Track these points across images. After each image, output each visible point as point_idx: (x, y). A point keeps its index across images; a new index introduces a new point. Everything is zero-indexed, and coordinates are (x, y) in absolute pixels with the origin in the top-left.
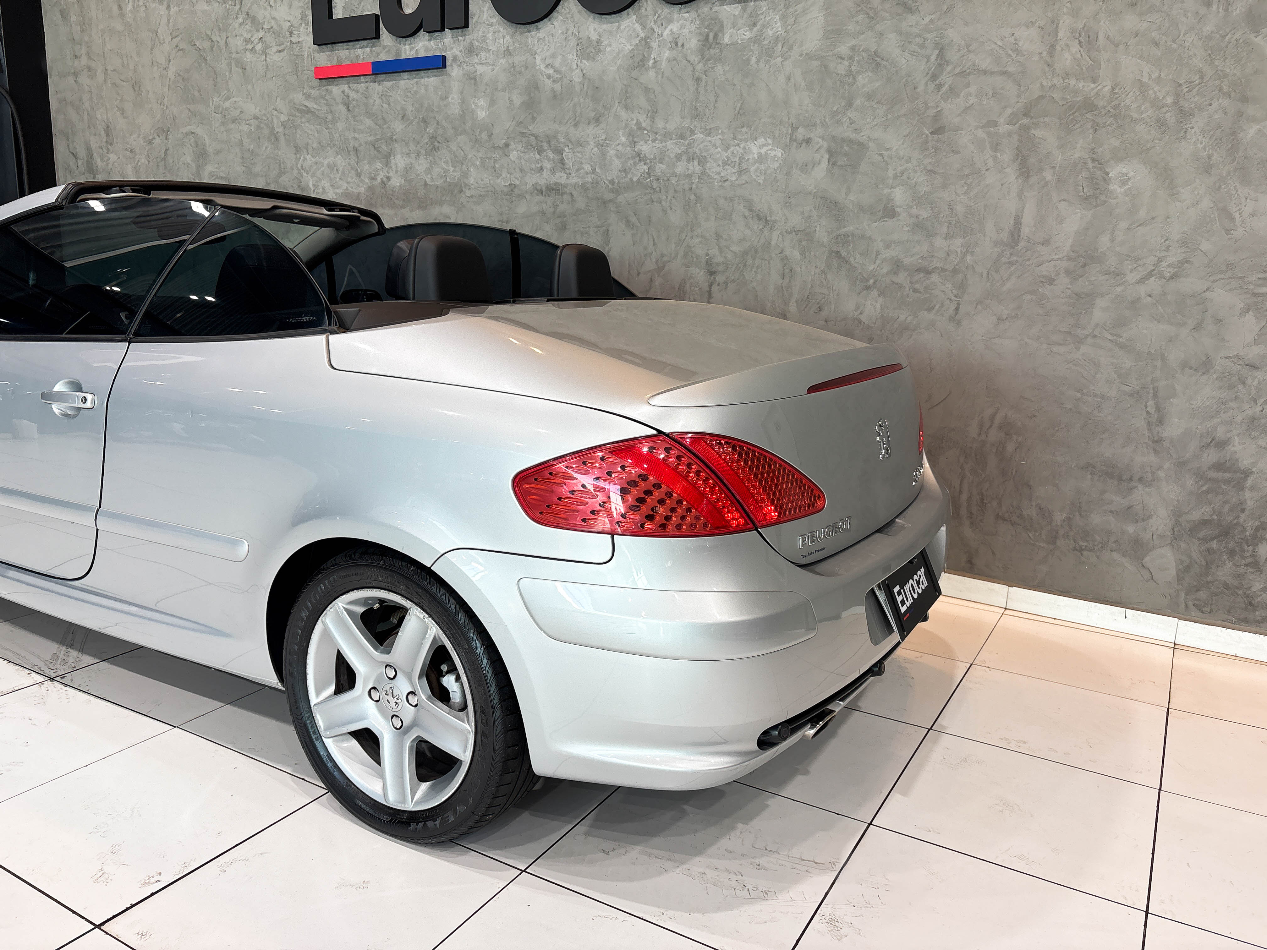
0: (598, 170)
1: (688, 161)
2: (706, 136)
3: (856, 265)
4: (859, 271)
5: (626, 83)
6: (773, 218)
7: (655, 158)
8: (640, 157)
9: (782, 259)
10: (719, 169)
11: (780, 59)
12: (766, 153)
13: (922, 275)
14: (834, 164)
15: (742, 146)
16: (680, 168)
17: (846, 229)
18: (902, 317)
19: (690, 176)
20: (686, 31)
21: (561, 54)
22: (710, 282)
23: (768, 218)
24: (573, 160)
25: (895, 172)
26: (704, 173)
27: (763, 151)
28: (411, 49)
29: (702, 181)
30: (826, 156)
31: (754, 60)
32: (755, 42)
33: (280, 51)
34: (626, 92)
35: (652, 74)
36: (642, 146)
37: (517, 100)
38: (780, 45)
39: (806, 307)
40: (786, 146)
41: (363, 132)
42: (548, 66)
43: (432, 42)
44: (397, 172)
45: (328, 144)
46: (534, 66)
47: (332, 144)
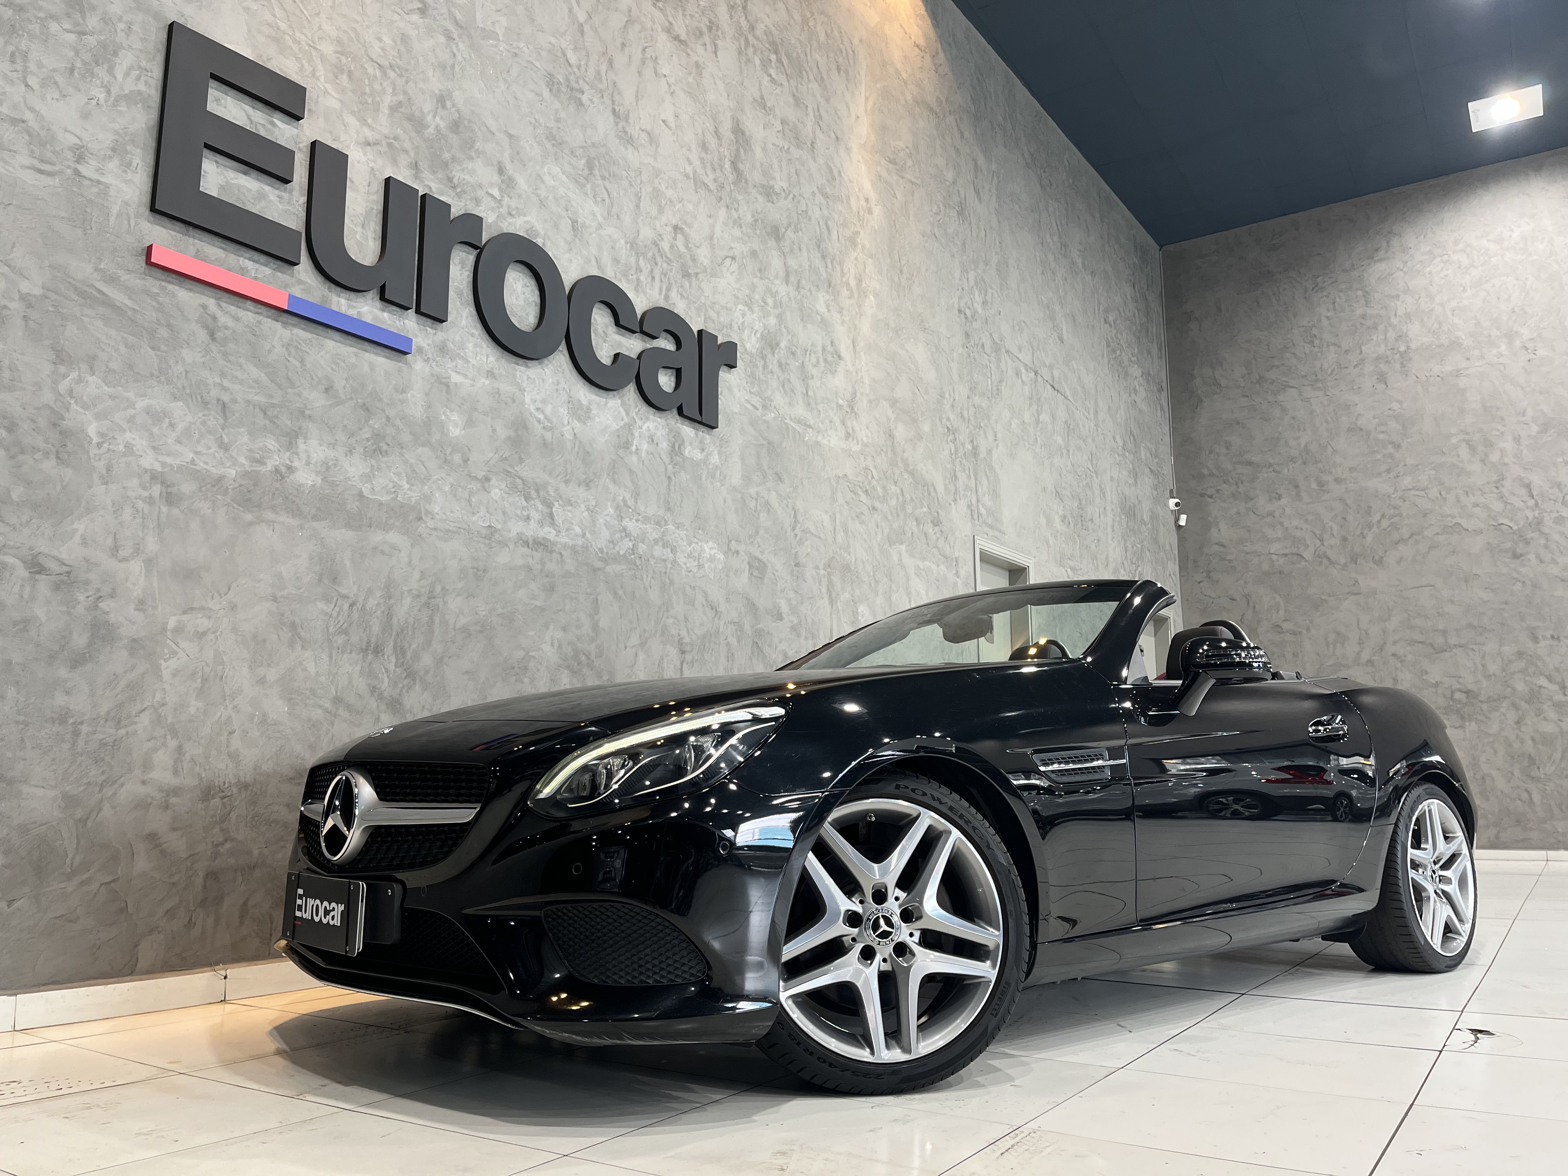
0: (588, 535)
1: (663, 546)
5: (613, 457)
8: (626, 533)
9: (727, 645)
10: (685, 560)
11: (719, 483)
12: (714, 555)
14: (751, 574)
15: (700, 544)
16: (658, 551)
17: (760, 626)
20: (659, 433)
21: (551, 404)
23: (718, 609)
24: (563, 518)
26: (675, 562)
27: (712, 552)
28: (349, 307)
32: (703, 464)
34: (614, 466)
35: (634, 458)
36: (627, 522)
38: (719, 474)
40: (725, 552)
41: (241, 382)
42: (538, 409)
43: (386, 315)
44: (308, 463)
45: (152, 375)
46: (523, 403)
47: (163, 379)
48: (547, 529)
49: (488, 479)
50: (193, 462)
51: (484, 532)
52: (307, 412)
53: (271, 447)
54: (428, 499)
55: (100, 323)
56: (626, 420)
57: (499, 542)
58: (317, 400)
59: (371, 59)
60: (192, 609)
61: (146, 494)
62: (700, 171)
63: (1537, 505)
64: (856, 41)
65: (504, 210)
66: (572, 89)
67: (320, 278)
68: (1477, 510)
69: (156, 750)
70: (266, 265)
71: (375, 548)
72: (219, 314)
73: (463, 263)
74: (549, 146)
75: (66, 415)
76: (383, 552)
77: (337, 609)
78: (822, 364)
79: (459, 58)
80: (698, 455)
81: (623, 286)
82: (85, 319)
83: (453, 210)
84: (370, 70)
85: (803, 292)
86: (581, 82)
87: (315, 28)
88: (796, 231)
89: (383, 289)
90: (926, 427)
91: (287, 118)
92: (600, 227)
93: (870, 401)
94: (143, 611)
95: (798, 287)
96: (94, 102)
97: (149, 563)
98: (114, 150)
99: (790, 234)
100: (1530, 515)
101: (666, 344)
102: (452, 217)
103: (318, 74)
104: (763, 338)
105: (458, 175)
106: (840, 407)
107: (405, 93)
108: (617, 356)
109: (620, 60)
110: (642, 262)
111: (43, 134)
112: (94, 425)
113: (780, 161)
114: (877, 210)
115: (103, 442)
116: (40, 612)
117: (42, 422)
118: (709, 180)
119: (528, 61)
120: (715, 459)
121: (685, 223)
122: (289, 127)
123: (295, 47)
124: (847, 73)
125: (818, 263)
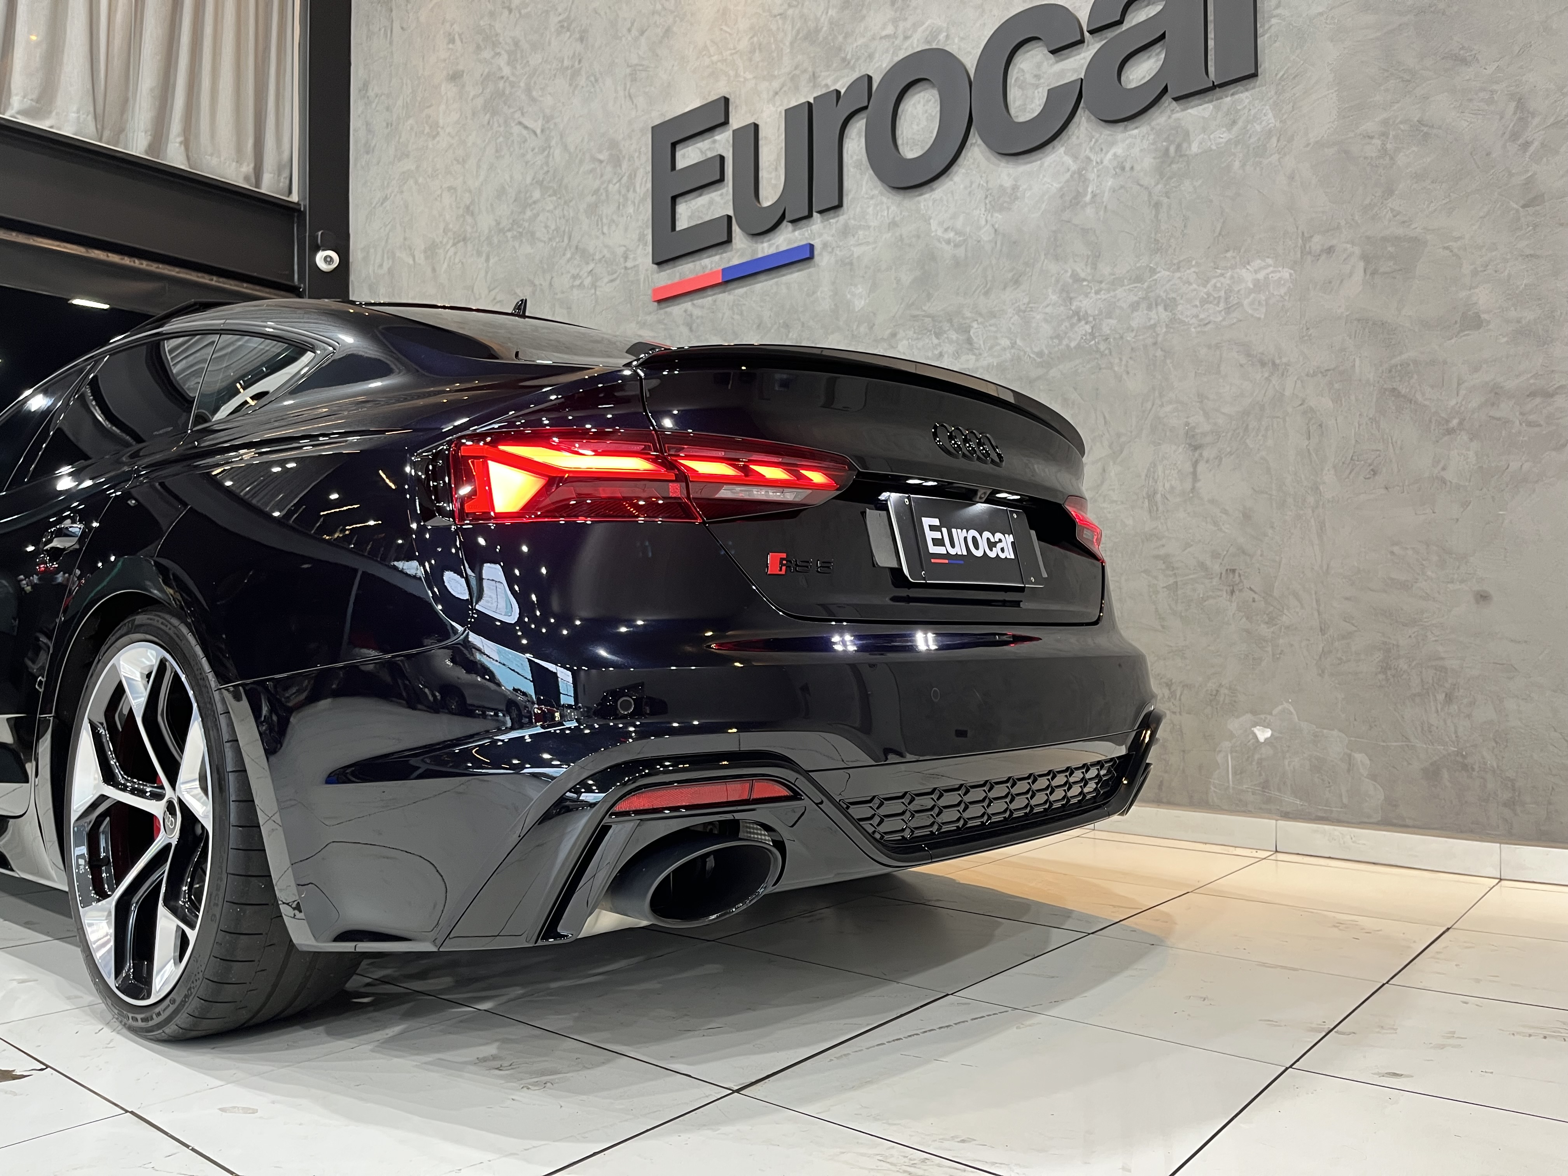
0: (1019, 342)
1: (1149, 308)
2: (1173, 273)
3: (1427, 403)
4: (1433, 410)
5: (1054, 228)
6: (1284, 360)
7: (1101, 312)
8: (1079, 316)
9: (1305, 413)
10: (1195, 311)
11: (1276, 156)
12: (1266, 278)
13: (1538, 400)
14: (1373, 274)
15: (1228, 275)
16: (1138, 319)
17: (1404, 356)
18: (1514, 466)
19: (1153, 327)
20: (1136, 151)
21: (964, 212)
22: (1194, 459)
23: (1277, 361)
24: (985, 336)
25: (1472, 267)
26: (1174, 320)
27: (1261, 276)
28: (770, 246)
29: (1172, 330)
30: (1362, 264)
31: (1237, 164)
32: (1237, 143)
33: (612, 281)
34: (1055, 239)
35: (1090, 211)
36: (1081, 301)
37: (906, 278)
38: (1274, 140)
39: (1350, 473)
40: (1295, 262)
42: (947, 229)
46: (929, 233)
48: (964, 358)
49: (894, 335)
56: (1074, 167)
80: (1222, 138)
89: (784, 215)
108: (1049, 95)
120: (1265, 122)
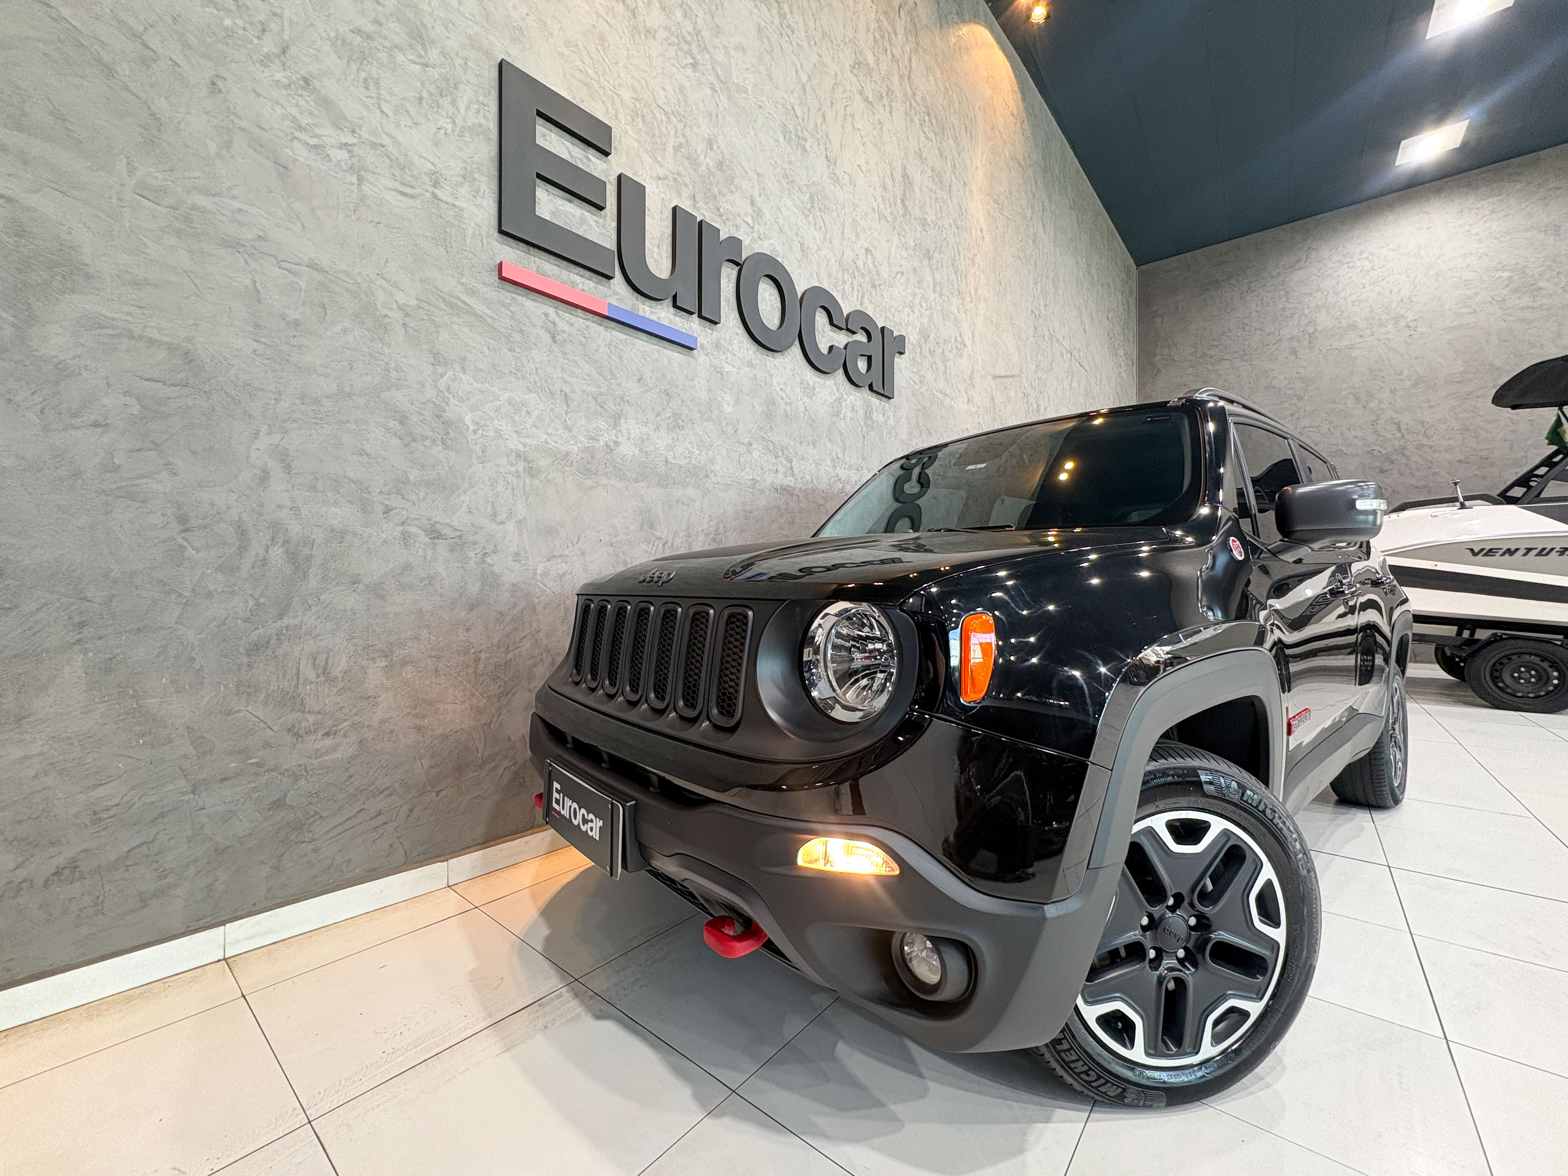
21: (790, 384)
28: (652, 312)
32: (885, 424)
35: (843, 423)
37: (759, 408)
41: (577, 377)
42: (781, 389)
43: (677, 318)
44: (629, 439)
45: (511, 372)
46: (772, 385)
47: (519, 374)
48: (789, 478)
49: (751, 444)
50: (546, 442)
51: (749, 483)
52: (626, 398)
53: (602, 427)
54: (712, 461)
55: (467, 330)
56: (837, 395)
57: (759, 490)
58: (633, 389)
59: (658, 105)
60: (554, 556)
61: (513, 469)
62: (881, 206)
63: (1403, 436)
64: (977, 108)
65: (756, 235)
66: (799, 137)
67: (630, 290)
68: (1356, 441)
69: (535, 665)
70: (590, 280)
71: (678, 501)
72: (558, 321)
73: (728, 276)
74: (784, 183)
75: (447, 408)
76: (683, 504)
77: (655, 548)
78: (955, 350)
79: (721, 108)
80: (881, 419)
81: (835, 294)
82: (455, 326)
83: (721, 234)
84: (658, 115)
85: (944, 298)
86: (805, 131)
87: (616, 76)
88: (940, 253)
89: (675, 297)
90: (1012, 394)
91: (598, 154)
92: (819, 249)
93: (982, 376)
94: (519, 561)
95: (941, 295)
96: (442, 132)
97: (519, 523)
98: (464, 177)
99: (936, 255)
100: (1396, 443)
101: (861, 337)
102: (721, 239)
103: (619, 117)
104: (920, 332)
105: (724, 206)
106: (965, 380)
107: (684, 136)
108: (831, 348)
109: (830, 115)
110: (846, 277)
111: (401, 159)
112: (470, 415)
113: (931, 200)
114: (987, 238)
115: (478, 429)
116: (441, 570)
117: (428, 415)
118: (887, 213)
119: (769, 113)
120: (891, 422)
121: (872, 246)
122: (599, 161)
123: (601, 91)
124: (971, 133)
125: (953, 277)
